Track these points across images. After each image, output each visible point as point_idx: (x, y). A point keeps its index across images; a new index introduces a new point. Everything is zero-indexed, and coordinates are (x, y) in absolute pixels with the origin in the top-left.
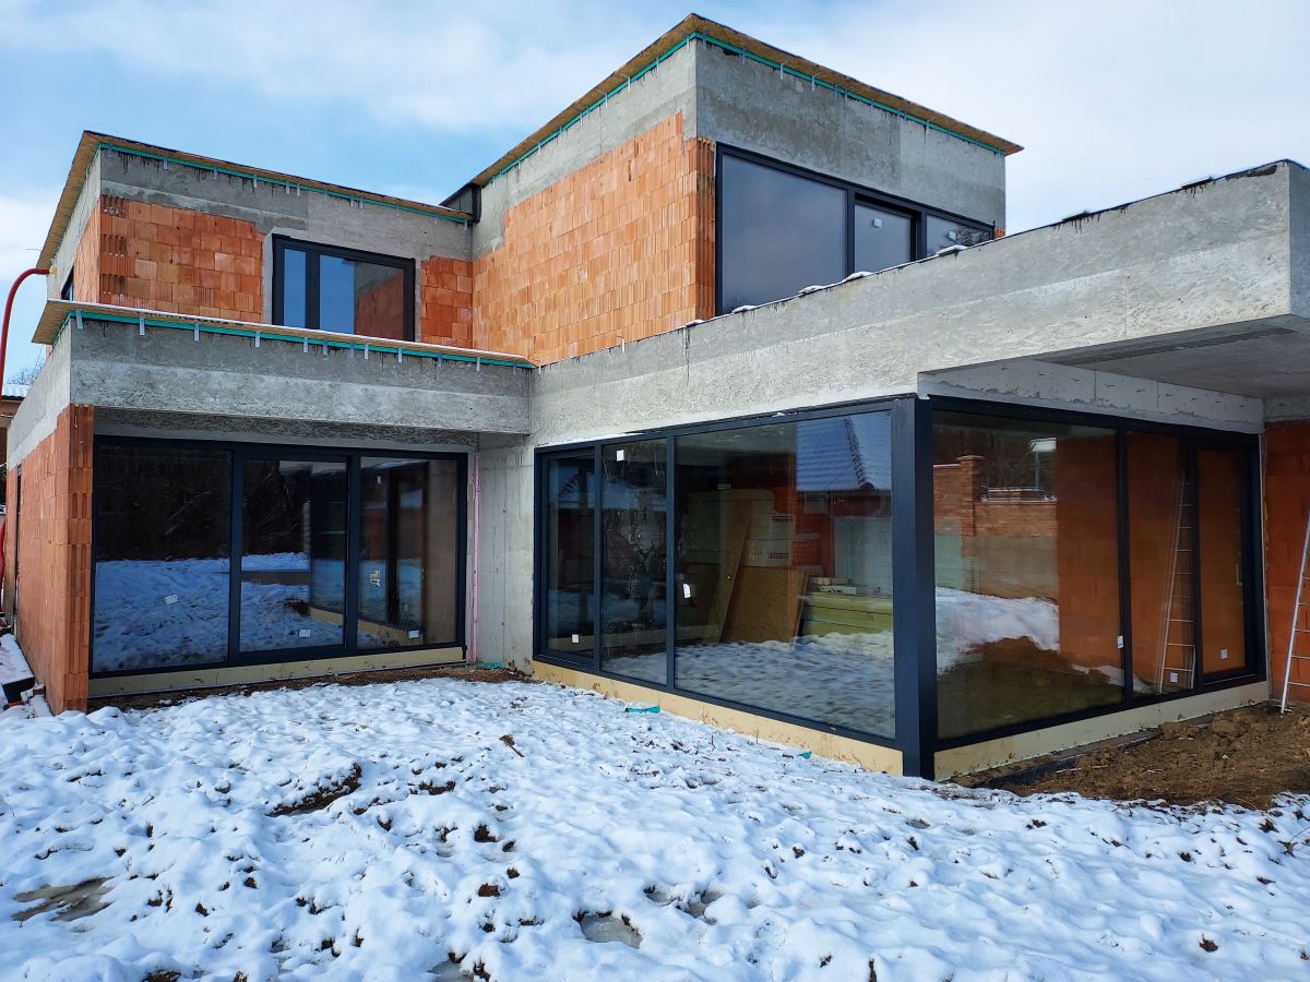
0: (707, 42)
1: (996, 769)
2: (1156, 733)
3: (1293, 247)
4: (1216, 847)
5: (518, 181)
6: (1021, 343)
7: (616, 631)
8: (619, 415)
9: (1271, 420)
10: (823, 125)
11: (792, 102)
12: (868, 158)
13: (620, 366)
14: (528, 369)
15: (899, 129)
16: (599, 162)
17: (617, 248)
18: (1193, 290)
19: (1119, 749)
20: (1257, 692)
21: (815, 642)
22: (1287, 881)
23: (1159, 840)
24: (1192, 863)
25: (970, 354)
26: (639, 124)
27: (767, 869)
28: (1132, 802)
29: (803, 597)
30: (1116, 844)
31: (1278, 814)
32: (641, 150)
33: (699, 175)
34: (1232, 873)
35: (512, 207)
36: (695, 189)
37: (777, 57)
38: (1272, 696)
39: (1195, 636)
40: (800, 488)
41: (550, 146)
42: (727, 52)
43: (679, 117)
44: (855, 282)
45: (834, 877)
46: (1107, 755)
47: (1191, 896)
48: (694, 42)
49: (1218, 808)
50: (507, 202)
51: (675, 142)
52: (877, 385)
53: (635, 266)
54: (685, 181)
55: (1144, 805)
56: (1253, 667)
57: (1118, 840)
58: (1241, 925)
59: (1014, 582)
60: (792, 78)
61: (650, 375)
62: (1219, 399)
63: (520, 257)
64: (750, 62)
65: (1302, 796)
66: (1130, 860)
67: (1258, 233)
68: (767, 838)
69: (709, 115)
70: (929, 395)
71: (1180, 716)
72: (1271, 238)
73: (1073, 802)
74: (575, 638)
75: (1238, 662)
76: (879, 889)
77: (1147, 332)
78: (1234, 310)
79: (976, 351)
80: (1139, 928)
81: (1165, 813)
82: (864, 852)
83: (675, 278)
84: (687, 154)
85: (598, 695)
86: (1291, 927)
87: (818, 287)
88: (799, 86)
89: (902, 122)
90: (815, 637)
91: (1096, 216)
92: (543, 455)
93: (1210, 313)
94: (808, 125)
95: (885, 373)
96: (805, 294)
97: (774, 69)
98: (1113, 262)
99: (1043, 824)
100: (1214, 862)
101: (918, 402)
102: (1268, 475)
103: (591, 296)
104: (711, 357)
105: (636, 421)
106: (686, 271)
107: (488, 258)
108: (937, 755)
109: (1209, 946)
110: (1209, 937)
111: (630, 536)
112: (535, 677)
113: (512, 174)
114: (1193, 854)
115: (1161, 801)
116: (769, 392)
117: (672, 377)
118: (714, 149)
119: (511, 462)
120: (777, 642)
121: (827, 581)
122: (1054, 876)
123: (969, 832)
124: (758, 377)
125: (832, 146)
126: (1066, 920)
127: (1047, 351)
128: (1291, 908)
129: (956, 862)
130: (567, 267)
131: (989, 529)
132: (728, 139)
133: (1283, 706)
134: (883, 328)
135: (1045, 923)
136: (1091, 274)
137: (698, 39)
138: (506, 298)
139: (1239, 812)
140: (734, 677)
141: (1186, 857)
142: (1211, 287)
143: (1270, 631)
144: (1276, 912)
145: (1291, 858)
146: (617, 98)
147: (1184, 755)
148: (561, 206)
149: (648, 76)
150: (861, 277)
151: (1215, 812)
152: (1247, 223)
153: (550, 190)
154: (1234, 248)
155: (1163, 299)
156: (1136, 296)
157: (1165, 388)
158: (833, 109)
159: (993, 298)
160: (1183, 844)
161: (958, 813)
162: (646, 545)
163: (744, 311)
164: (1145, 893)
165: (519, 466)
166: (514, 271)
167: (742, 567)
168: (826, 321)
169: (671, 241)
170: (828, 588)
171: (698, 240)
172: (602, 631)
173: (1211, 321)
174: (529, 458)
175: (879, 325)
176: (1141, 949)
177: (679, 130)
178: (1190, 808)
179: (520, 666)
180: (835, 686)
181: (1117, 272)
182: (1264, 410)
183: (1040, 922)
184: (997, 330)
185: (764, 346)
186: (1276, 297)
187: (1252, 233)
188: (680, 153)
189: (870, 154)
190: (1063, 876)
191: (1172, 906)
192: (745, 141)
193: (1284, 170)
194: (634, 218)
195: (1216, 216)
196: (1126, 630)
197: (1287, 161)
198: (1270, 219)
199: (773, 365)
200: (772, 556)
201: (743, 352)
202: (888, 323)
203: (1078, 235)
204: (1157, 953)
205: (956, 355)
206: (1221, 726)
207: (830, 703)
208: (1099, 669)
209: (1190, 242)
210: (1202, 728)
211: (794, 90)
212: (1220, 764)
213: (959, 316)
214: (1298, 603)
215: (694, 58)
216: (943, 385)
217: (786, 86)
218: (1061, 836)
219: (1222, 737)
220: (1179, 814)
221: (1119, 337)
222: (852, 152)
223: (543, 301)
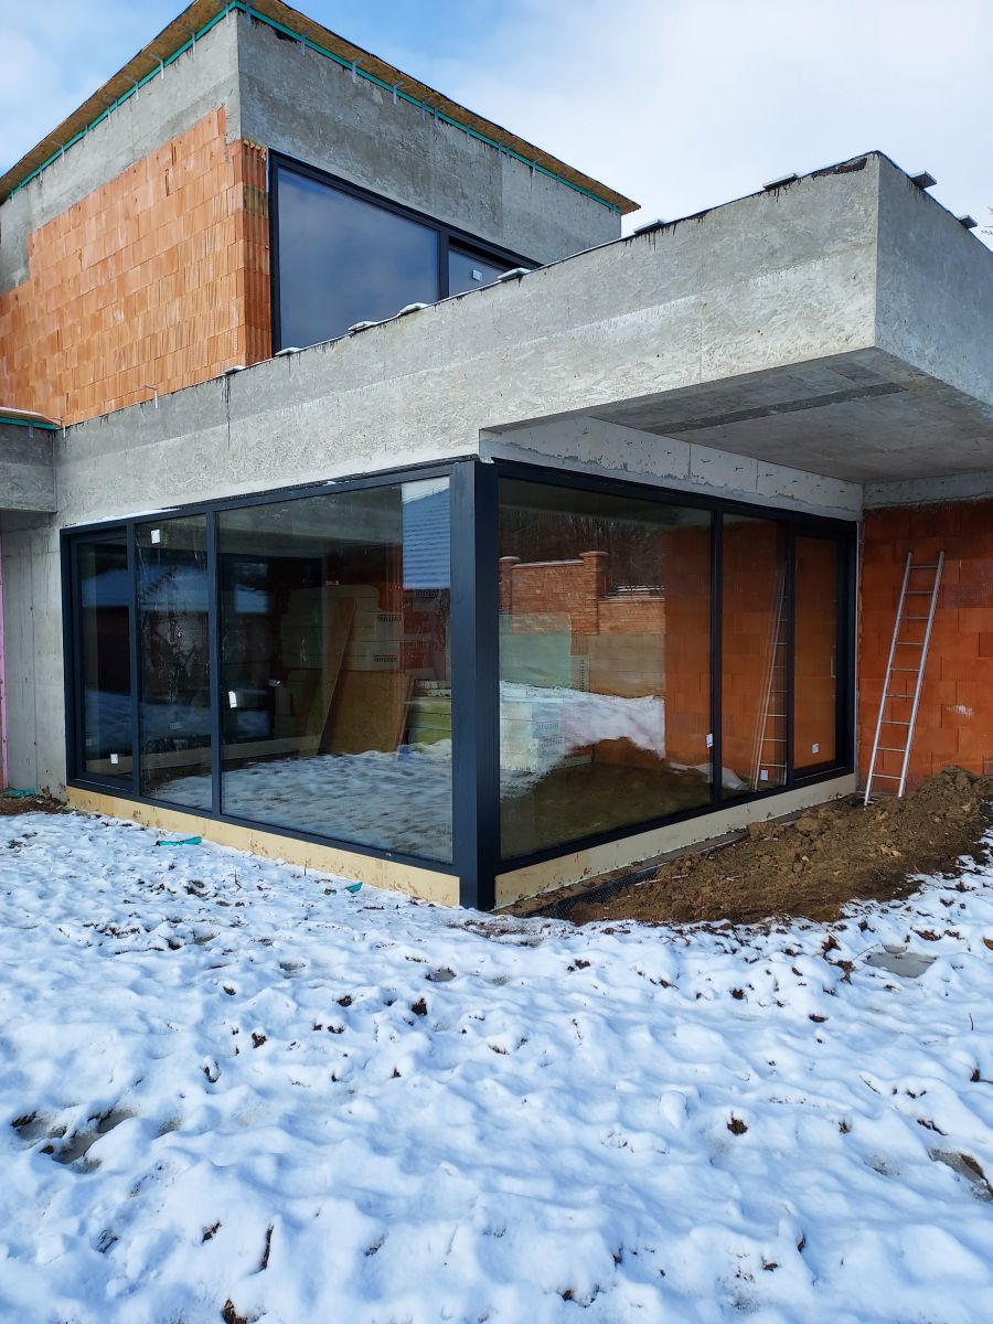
0: (252, 17)
1: (569, 888)
2: (744, 834)
3: (881, 265)
4: (770, 980)
5: (40, 195)
6: (589, 391)
7: (157, 751)
8: (154, 487)
9: (870, 508)
10: (408, 148)
11: (369, 112)
12: (464, 196)
13: (153, 425)
14: (50, 431)
15: (500, 166)
16: (132, 171)
17: (156, 281)
18: (773, 319)
19: (703, 854)
20: (844, 785)
21: (421, 751)
22: (841, 1016)
23: (712, 976)
24: (744, 1000)
25: (535, 406)
26: (176, 122)
27: (207, 1070)
28: (693, 926)
29: (408, 703)
30: (664, 984)
31: (843, 928)
32: (179, 154)
33: (246, 188)
34: (784, 1012)
35: (35, 229)
36: (241, 205)
37: (347, 51)
38: (858, 788)
39: (786, 729)
40: (407, 586)
41: (75, 150)
42: (280, 35)
43: (221, 112)
44: (411, 316)
45: (296, 1072)
46: (688, 863)
47: (730, 1054)
48: (235, 13)
49: (782, 927)
50: (29, 224)
51: (217, 146)
52: (436, 445)
53: (177, 303)
54: (229, 196)
55: (707, 929)
56: (842, 760)
57: (667, 979)
58: (780, 1091)
59: (636, 680)
60: (367, 83)
61: (187, 436)
62: (820, 483)
63: (48, 294)
64: (313, 54)
65: (868, 903)
66: (676, 1004)
67: (844, 245)
68: (227, 1021)
69: (258, 113)
70: (493, 458)
71: (769, 815)
72: (857, 252)
73: (628, 932)
74: (114, 759)
75: (829, 755)
76: (351, 1085)
77: (723, 373)
78: (816, 343)
79: (540, 401)
80: (658, 1112)
81: (727, 936)
82: (348, 1030)
83: (222, 319)
84: (231, 160)
85: (137, 825)
86: (834, 1087)
87: (369, 324)
88: (377, 96)
89: (504, 160)
90: (421, 745)
91: (672, 227)
92: (71, 538)
93: (791, 346)
94: (389, 145)
95: (444, 430)
96: (356, 331)
97: (344, 67)
98: (689, 285)
99: (587, 964)
100: (766, 1000)
101: (479, 465)
102: (865, 563)
103: (127, 341)
104: (254, 413)
105: (174, 494)
106: (234, 309)
107: (11, 295)
108: (500, 879)
109: (737, 1127)
110: (739, 1116)
111: (169, 635)
112: (70, 806)
113: (34, 186)
114: (747, 991)
115: (725, 921)
116: (319, 455)
117: (211, 439)
118: (265, 157)
119: (37, 549)
120: (376, 753)
121: (434, 684)
122: (577, 1041)
123: (500, 981)
124: (307, 437)
125: (420, 175)
126: (572, 1113)
127: (616, 399)
128: (838, 1057)
129: (464, 1032)
130: (101, 305)
131: (611, 628)
132: (284, 147)
133: (866, 799)
134: (441, 374)
135: (544, 1121)
136: (664, 302)
137: (240, 10)
138: (34, 345)
139: (803, 928)
140: (311, 795)
141: (738, 995)
142: (793, 315)
143: (860, 723)
144: (823, 1066)
145: (848, 986)
146: (150, 88)
147: (766, 858)
148: (92, 227)
149: (184, 58)
150: (417, 309)
151: (779, 931)
152: (833, 234)
153: (78, 207)
154: (818, 266)
155: (741, 331)
156: (712, 329)
157: (765, 467)
158: (420, 131)
159: (559, 335)
160: (735, 979)
161: (493, 957)
162: (186, 645)
163: (289, 354)
164: (680, 1057)
165: (45, 551)
166: (41, 311)
167: (344, 671)
168: (380, 365)
169: (217, 269)
170: (435, 692)
171: (247, 270)
172: (141, 750)
173: (791, 357)
174: (55, 543)
175: (436, 370)
176: (652, 1148)
177: (222, 130)
178: (754, 927)
179: (55, 792)
180: (419, 800)
181: (693, 298)
182: (864, 497)
183: (536, 1121)
184: (564, 374)
185: (312, 398)
186: (860, 326)
187: (839, 245)
188: (223, 160)
189: (466, 191)
190: (587, 1042)
191: (705, 1072)
192: (308, 153)
193: (874, 165)
194: (174, 243)
195: (800, 224)
196: (716, 729)
197: (878, 153)
198: (858, 227)
199: (323, 422)
200: (377, 658)
201: (289, 405)
202: (447, 368)
203: (652, 252)
204: (672, 1151)
205: (519, 406)
206: (806, 824)
207: (406, 821)
208: (697, 767)
209: (771, 259)
210: (786, 827)
211: (370, 100)
212: (798, 867)
213: (523, 357)
214: (884, 695)
215: (235, 37)
216: (512, 447)
217: (360, 93)
218: (604, 980)
219: (806, 836)
220: (742, 935)
221: (694, 381)
222: (444, 186)
223: (74, 349)
